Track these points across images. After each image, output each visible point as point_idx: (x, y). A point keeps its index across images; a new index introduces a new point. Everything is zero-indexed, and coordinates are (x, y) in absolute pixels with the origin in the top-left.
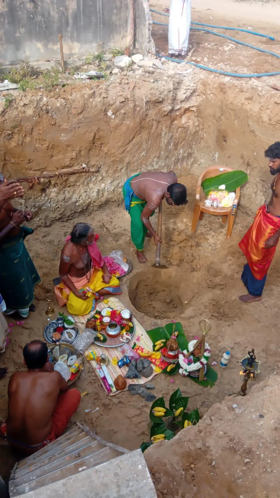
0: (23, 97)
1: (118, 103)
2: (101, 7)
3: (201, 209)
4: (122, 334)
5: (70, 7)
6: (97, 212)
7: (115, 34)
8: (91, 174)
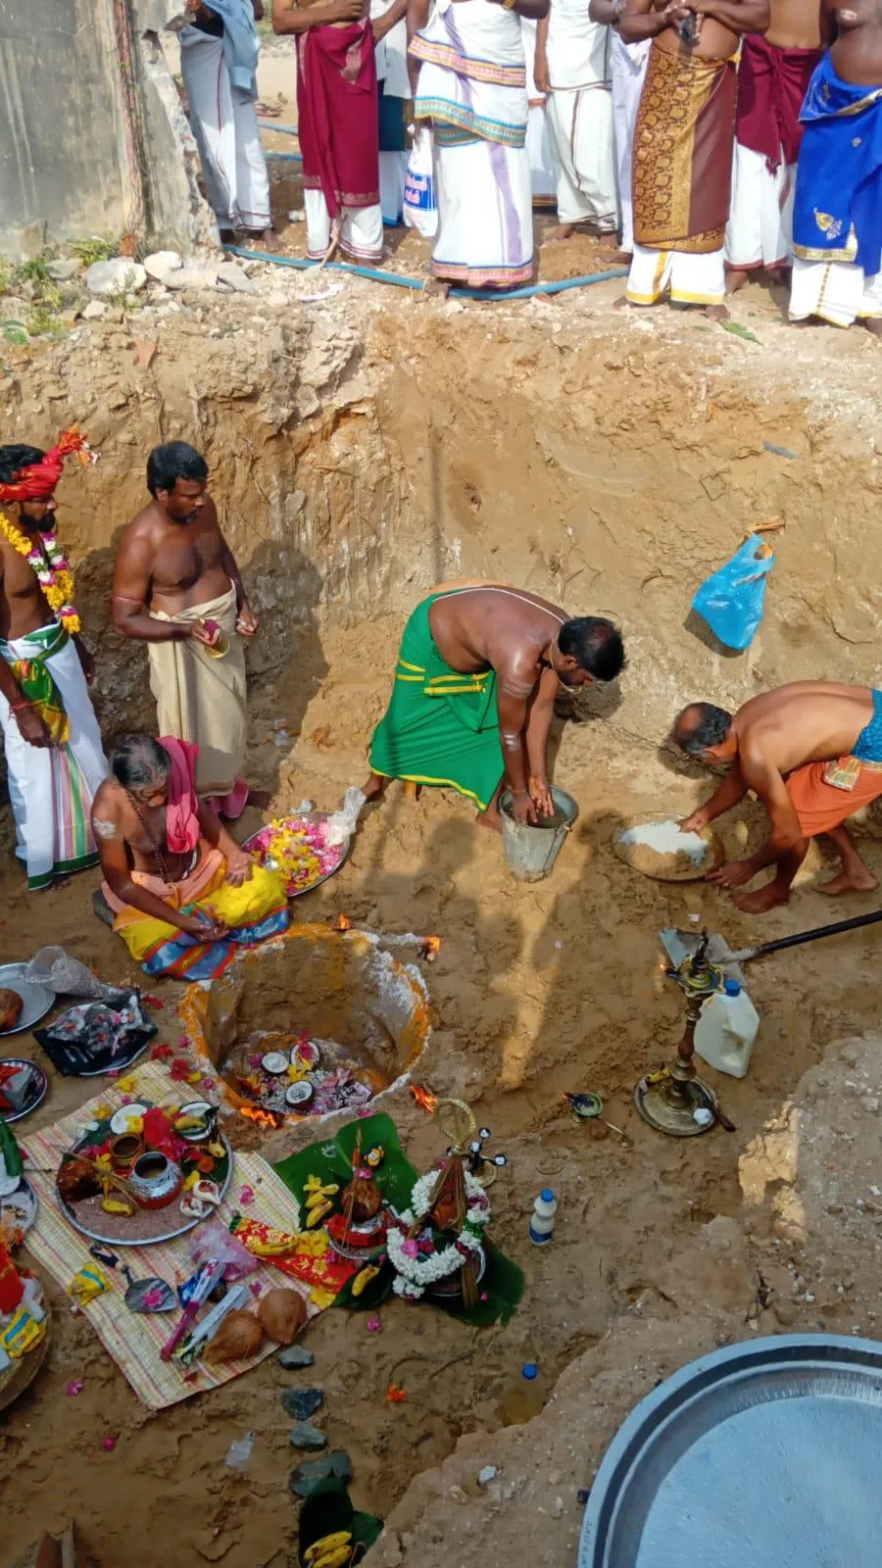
1: (103, 413)
2: (20, 112)
4: (186, 1188)
7: (80, 194)
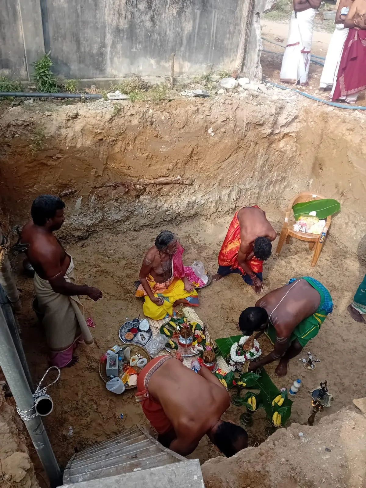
0: (131, 108)
1: (219, 122)
2: (215, 31)
3: (288, 232)
4: (193, 344)
5: (186, 28)
6: (185, 223)
7: (225, 58)
8: (184, 186)
